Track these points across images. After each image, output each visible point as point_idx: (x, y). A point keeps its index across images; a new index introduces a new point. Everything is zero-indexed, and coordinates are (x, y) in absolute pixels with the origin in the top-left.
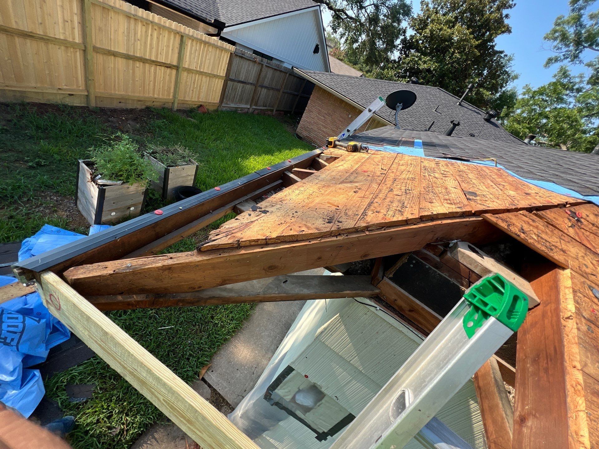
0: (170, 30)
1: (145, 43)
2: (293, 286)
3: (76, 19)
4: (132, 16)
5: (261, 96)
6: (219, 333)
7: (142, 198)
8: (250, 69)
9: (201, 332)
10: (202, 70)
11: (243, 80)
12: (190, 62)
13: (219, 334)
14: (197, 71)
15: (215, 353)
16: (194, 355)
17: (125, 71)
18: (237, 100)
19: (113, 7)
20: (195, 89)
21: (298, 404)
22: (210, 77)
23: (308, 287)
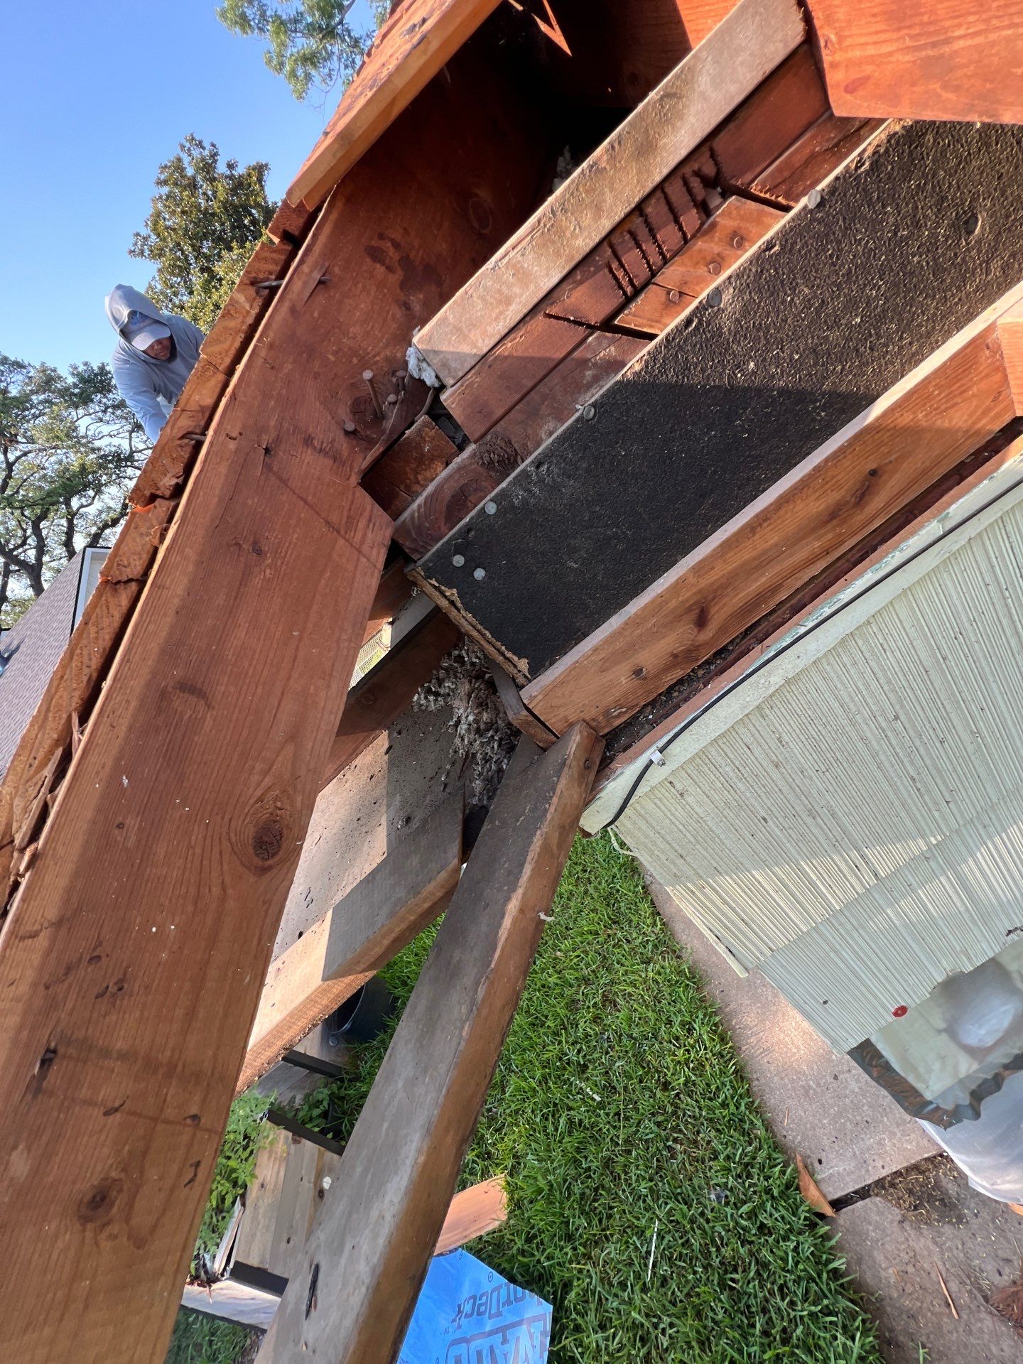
7: (308, 1144)
9: (696, 1144)
13: (717, 1089)
16: (756, 1201)
21: (998, 1042)
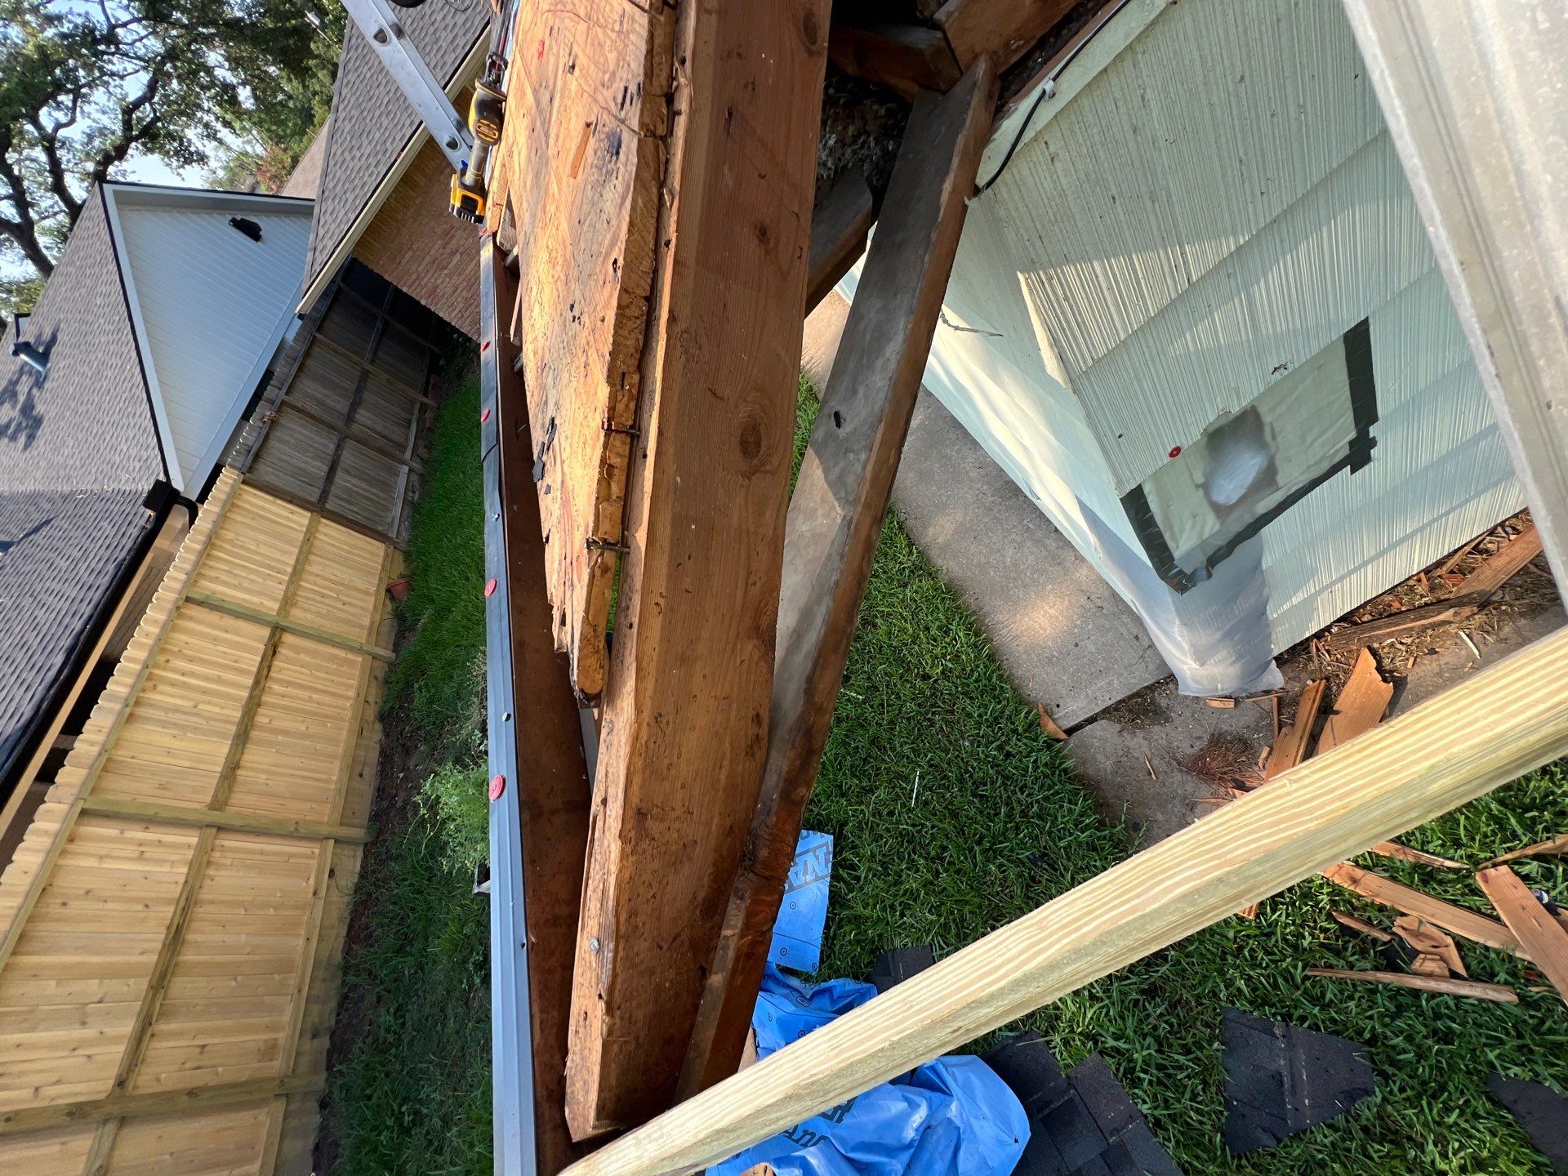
0: (169, 627)
1: (205, 692)
2: (861, 394)
3: (136, 833)
4: (128, 710)
5: (379, 428)
6: (968, 669)
8: (293, 441)
9: (952, 712)
10: (289, 570)
11: (326, 468)
12: (260, 594)
13: (972, 670)
14: (291, 582)
15: (1015, 690)
16: (1003, 738)
17: (277, 751)
18: (381, 495)
19: (104, 749)
20: (343, 598)
21: (1242, 500)
22: (310, 552)
23: (881, 337)
